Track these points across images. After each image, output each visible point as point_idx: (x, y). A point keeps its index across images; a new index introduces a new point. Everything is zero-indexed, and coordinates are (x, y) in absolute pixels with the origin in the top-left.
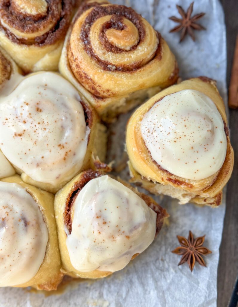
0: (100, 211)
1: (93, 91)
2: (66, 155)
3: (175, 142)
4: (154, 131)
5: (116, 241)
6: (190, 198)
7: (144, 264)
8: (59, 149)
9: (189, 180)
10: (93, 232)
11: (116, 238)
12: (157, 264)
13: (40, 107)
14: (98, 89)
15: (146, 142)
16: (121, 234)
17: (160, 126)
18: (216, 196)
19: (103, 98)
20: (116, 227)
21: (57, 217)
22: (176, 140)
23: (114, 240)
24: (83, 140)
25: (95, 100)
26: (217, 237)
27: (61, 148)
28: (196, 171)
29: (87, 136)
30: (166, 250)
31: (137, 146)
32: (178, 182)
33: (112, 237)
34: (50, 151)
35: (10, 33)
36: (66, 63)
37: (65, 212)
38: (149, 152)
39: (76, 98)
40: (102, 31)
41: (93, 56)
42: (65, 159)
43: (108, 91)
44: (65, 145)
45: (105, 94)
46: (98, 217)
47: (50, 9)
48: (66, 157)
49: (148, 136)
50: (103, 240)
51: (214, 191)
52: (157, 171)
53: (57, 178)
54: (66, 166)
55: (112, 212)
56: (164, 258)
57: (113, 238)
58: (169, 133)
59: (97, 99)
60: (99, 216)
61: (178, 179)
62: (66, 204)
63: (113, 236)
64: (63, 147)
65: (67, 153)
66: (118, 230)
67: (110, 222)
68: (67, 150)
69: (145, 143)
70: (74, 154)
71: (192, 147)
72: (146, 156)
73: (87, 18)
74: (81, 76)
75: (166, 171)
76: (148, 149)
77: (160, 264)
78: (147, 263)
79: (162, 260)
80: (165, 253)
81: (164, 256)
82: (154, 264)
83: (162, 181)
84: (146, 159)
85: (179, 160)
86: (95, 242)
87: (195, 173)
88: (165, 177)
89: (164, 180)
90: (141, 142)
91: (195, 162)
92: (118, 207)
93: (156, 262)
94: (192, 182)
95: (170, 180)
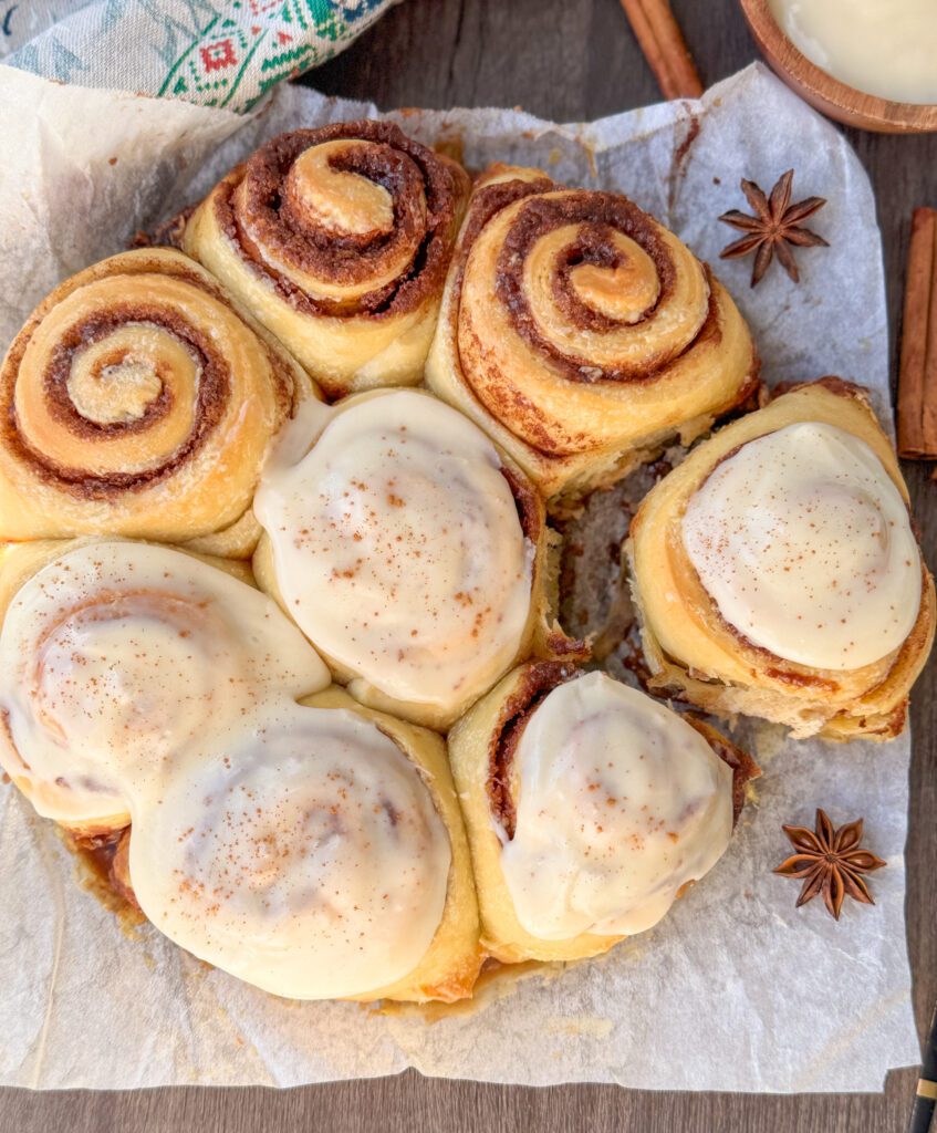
0: (597, 770)
1: (534, 439)
2: (478, 622)
3: (787, 569)
4: (724, 543)
5: (643, 848)
6: (823, 718)
7: (698, 910)
8: (457, 605)
9: (828, 671)
10: (582, 830)
11: (643, 840)
12: (737, 909)
13: (399, 492)
14: (552, 433)
15: (702, 575)
16: (656, 829)
17: (741, 528)
18: (894, 710)
19: (561, 457)
20: (643, 809)
21: (464, 796)
22: (788, 564)
23: (638, 847)
24: (519, 576)
25: (541, 461)
26: (895, 820)
27: (464, 605)
28: (848, 646)
29: (529, 568)
30: (756, 867)
31: (677, 586)
32: (797, 677)
33: (634, 839)
34: (435, 614)
35: (291, 284)
36: (452, 361)
37: (490, 781)
38: (713, 601)
39: (489, 461)
40: (561, 274)
41: (538, 344)
42: (474, 633)
43: (582, 436)
44: (474, 595)
45: (572, 446)
46: (592, 787)
47: (400, 213)
48: (478, 627)
49: (707, 558)
50: (610, 849)
51: (889, 697)
52: (738, 652)
53: (456, 687)
54: (478, 654)
55: (628, 772)
56: (752, 892)
57: (637, 841)
58: (769, 547)
59: (545, 461)
60: (595, 785)
61: (798, 670)
62: (491, 761)
63: (634, 836)
64: (470, 600)
65: (480, 615)
66: (648, 817)
67: (625, 798)
68: (481, 608)
69: (699, 578)
70: (500, 620)
71: (835, 582)
72: (704, 612)
73: (510, 236)
74: (502, 400)
75: (763, 650)
76: (707, 593)
77: (743, 907)
78: (706, 908)
79: (747, 896)
80: (755, 877)
81: (751, 886)
82: (727, 908)
83: (751, 677)
84: (706, 620)
85: (800, 618)
86: (587, 854)
87: (846, 650)
88: (761, 666)
89: (758, 674)
90: (687, 576)
91: (843, 621)
92: (642, 758)
93: (731, 902)
94: (834, 677)
95: (774, 674)
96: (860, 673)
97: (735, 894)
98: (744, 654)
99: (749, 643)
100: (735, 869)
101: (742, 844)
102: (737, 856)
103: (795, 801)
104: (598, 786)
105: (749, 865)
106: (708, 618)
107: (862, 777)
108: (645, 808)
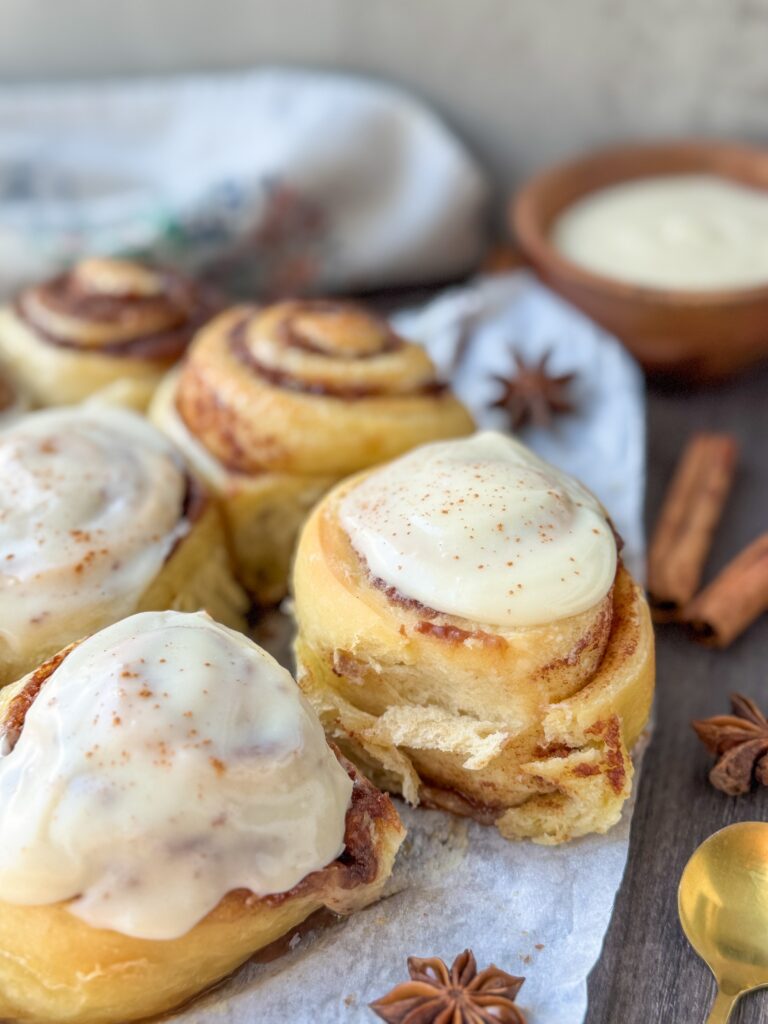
0: (143, 661)
2: (87, 559)
3: (445, 512)
4: (380, 503)
5: (170, 765)
8: (71, 541)
10: (96, 721)
11: (173, 753)
12: (327, 1015)
13: (57, 445)
16: (197, 746)
17: (401, 490)
20: (185, 715)
23: (164, 762)
24: (155, 538)
27: (78, 541)
29: (172, 538)
32: (451, 632)
33: (160, 748)
34: (41, 543)
38: (363, 560)
42: (79, 569)
44: (94, 535)
46: (127, 675)
48: (86, 565)
50: (124, 754)
52: (385, 608)
53: (35, 621)
54: (76, 593)
55: (182, 670)
57: (164, 752)
60: (132, 673)
61: (457, 625)
63: (162, 744)
64: (87, 539)
65: (92, 554)
66: (189, 728)
67: (166, 695)
68: (97, 548)
69: (350, 541)
70: (116, 567)
72: (349, 570)
75: (415, 603)
76: (357, 553)
77: (337, 1014)
78: (283, 1005)
79: (348, 1002)
80: (369, 982)
81: (359, 993)
82: (313, 1011)
83: (399, 635)
84: (351, 576)
85: (457, 558)
86: (90, 755)
87: (512, 592)
88: (411, 620)
89: (407, 631)
90: (336, 538)
91: (510, 564)
92: (208, 665)
93: (323, 1005)
94: (502, 633)
95: (426, 628)
96: (534, 631)
97: (332, 997)
98: (392, 609)
99: (398, 596)
100: (343, 967)
101: (363, 941)
102: (354, 952)
103: (455, 912)
104: (136, 675)
105: (364, 967)
106: (354, 574)
107: (552, 899)
108: (189, 715)
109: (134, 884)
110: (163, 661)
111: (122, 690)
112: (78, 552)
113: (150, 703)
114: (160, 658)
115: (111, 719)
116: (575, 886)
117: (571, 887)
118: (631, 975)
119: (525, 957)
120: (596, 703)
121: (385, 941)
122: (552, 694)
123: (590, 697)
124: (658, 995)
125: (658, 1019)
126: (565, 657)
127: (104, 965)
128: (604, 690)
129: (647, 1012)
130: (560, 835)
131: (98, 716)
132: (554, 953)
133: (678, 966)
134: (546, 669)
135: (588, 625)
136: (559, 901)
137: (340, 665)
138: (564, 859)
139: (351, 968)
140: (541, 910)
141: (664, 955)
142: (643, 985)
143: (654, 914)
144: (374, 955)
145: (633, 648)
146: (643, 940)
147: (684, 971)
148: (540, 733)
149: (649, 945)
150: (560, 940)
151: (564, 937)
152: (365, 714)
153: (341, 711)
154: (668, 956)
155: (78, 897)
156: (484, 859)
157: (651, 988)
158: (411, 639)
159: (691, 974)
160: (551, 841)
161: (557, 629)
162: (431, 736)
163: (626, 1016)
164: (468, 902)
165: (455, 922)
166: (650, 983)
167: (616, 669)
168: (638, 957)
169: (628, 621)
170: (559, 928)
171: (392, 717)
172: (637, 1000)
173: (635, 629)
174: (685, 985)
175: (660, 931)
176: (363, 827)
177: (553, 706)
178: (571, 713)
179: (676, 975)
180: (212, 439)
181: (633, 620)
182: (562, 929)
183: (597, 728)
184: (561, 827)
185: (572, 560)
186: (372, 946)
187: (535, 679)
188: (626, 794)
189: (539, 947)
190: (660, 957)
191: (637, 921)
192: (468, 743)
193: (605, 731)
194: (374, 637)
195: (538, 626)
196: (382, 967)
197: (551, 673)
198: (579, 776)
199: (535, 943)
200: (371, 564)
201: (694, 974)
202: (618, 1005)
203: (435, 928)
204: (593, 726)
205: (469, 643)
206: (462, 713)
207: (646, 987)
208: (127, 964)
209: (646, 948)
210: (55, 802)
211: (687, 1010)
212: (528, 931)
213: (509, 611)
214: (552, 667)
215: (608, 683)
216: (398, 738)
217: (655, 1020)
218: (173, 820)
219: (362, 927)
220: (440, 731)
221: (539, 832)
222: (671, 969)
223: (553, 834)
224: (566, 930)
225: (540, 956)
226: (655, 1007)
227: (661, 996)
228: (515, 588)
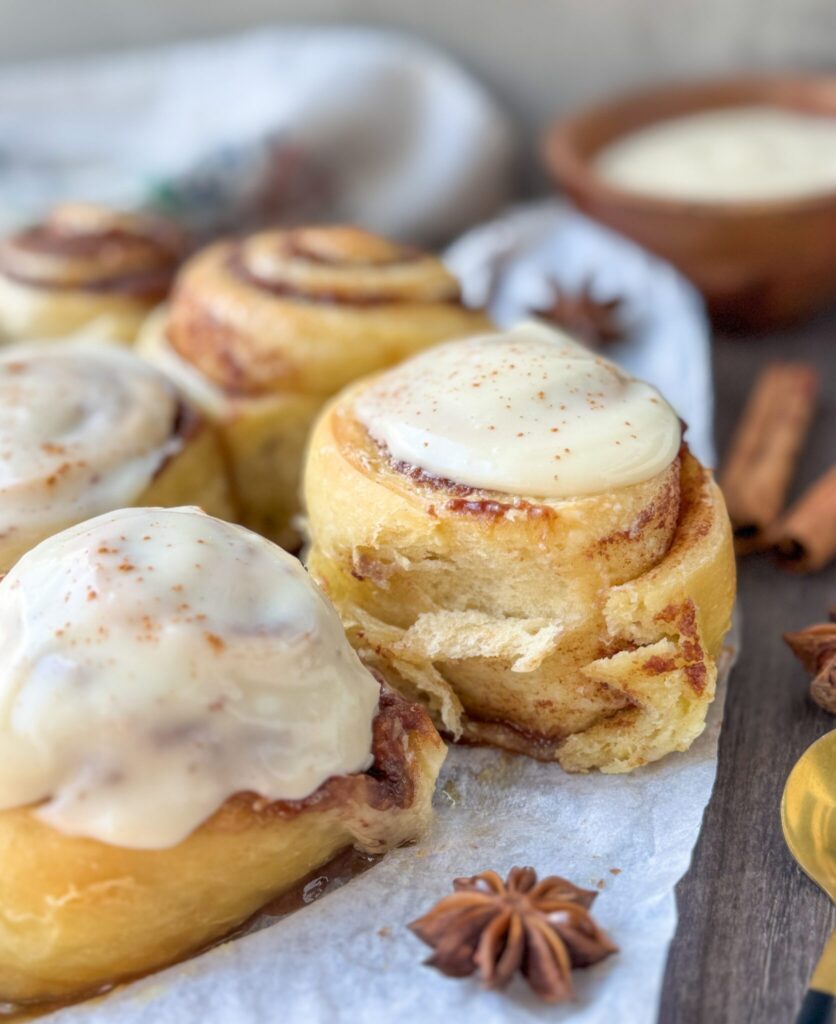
0: (123, 538)
2: (61, 473)
3: (477, 385)
4: (401, 389)
5: (157, 640)
8: (42, 455)
10: (67, 599)
11: (160, 628)
12: (357, 949)
15: (370, 426)
16: (189, 620)
17: (425, 373)
20: (174, 588)
23: (149, 637)
24: (141, 453)
27: (50, 455)
30: (414, 903)
31: (336, 438)
32: (491, 504)
33: (144, 623)
38: (383, 446)
42: (51, 481)
44: (70, 449)
46: (104, 551)
48: (59, 477)
49: (378, 405)
50: (101, 630)
52: (410, 490)
54: (48, 508)
55: (170, 545)
56: (395, 931)
57: (149, 627)
60: (110, 549)
63: (146, 619)
64: (61, 452)
65: (67, 466)
66: (179, 601)
67: (151, 569)
68: (72, 460)
69: (367, 430)
70: (95, 480)
71: (541, 394)
72: (367, 456)
75: (445, 481)
76: (376, 442)
77: (370, 947)
78: (303, 940)
79: (382, 934)
80: (408, 913)
81: (396, 925)
82: (340, 945)
83: (429, 516)
84: (370, 463)
85: (492, 428)
86: (60, 633)
87: (558, 458)
88: (442, 500)
89: (437, 512)
90: (351, 429)
91: (555, 430)
92: (201, 542)
93: (351, 938)
94: (550, 504)
95: (459, 506)
96: (587, 500)
97: (364, 929)
98: (419, 490)
99: (425, 476)
100: (376, 900)
101: (400, 874)
102: (388, 885)
103: (511, 844)
104: (115, 552)
105: (401, 899)
106: (373, 461)
107: (628, 823)
108: (179, 589)
109: (115, 779)
110: (147, 538)
111: (99, 564)
112: (50, 465)
113: (132, 576)
114: (144, 535)
115: (86, 594)
116: (654, 811)
117: (650, 811)
118: (730, 905)
119: (598, 881)
120: (665, 583)
121: (427, 874)
122: (613, 576)
123: (659, 577)
124: (765, 925)
125: (767, 950)
126: (626, 530)
127: (81, 885)
128: (675, 570)
129: (753, 944)
130: (633, 759)
131: (69, 593)
132: (634, 877)
133: (788, 894)
134: (603, 542)
135: (650, 496)
136: (636, 824)
137: (361, 567)
138: (641, 787)
139: (386, 901)
140: (615, 834)
141: (769, 884)
142: (745, 915)
143: (753, 841)
144: (413, 887)
145: (707, 528)
146: (742, 869)
147: (795, 899)
148: (602, 626)
149: (749, 874)
150: (640, 864)
151: (645, 860)
152: (394, 628)
153: (364, 624)
154: (774, 883)
155: (46, 800)
156: (543, 793)
157: (756, 918)
158: (441, 520)
159: (803, 902)
160: (624, 767)
161: (613, 497)
162: (471, 642)
163: (727, 949)
164: (526, 834)
165: (511, 854)
166: (754, 912)
167: (687, 549)
168: (737, 886)
169: (699, 503)
170: (637, 852)
171: (425, 626)
172: (739, 931)
173: (707, 511)
174: (797, 913)
175: (762, 858)
176: (395, 736)
177: (615, 588)
178: (636, 595)
179: (786, 903)
180: (209, 363)
181: (704, 500)
182: (642, 853)
183: (668, 614)
184: (634, 750)
185: (628, 424)
186: (410, 879)
187: (591, 556)
188: (709, 696)
189: (615, 871)
190: (764, 885)
191: (733, 849)
192: (515, 643)
193: (679, 618)
194: (399, 523)
195: (590, 495)
196: (424, 898)
197: (610, 549)
198: (651, 674)
199: (609, 866)
200: (393, 449)
201: (807, 901)
202: (716, 937)
203: (488, 859)
204: (664, 611)
205: (510, 515)
206: (508, 615)
207: (749, 917)
208: (108, 884)
209: (746, 878)
210: (19, 686)
211: (802, 939)
212: (599, 855)
213: (556, 477)
214: (611, 540)
215: (679, 563)
216: (433, 648)
217: (763, 951)
218: (161, 701)
219: (398, 861)
220: (482, 634)
221: (608, 758)
222: (779, 897)
223: (625, 758)
224: (646, 854)
225: (617, 879)
226: (763, 938)
227: (769, 925)
228: (561, 453)
